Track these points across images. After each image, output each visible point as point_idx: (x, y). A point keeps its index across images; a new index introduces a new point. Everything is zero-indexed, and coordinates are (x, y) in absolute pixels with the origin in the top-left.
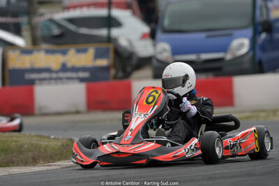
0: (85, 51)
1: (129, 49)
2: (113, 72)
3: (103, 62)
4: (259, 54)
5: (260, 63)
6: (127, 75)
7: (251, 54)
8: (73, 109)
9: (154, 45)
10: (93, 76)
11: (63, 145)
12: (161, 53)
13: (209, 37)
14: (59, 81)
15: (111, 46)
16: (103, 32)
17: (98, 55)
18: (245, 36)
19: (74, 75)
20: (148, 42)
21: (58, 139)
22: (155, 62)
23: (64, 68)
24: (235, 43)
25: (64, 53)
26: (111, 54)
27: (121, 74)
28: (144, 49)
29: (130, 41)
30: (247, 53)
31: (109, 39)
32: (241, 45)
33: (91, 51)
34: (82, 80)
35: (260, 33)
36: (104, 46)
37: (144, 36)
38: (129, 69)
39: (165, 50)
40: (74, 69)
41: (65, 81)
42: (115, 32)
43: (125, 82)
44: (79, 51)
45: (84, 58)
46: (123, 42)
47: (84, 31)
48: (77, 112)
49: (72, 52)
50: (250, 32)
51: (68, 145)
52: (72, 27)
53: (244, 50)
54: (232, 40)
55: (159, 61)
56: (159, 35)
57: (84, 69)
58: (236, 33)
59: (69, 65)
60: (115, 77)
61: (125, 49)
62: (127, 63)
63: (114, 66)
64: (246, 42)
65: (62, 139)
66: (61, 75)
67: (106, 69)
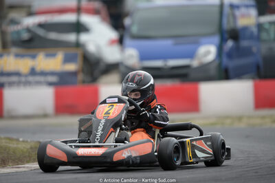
0: (53, 55)
2: (80, 77)
3: (71, 67)
5: (226, 71)
6: (94, 79)
7: (217, 62)
10: (62, 80)
11: (31, 148)
13: (176, 44)
15: (79, 52)
16: (72, 37)
17: (67, 60)
19: (41, 79)
21: (27, 142)
22: (122, 69)
23: (33, 72)
24: (202, 50)
25: (34, 57)
26: (80, 60)
28: (112, 54)
29: (98, 47)
30: (214, 60)
31: (78, 45)
32: (208, 52)
33: (60, 56)
34: (50, 84)
35: (226, 40)
36: (72, 51)
37: (112, 42)
38: (96, 73)
39: (132, 56)
40: (43, 74)
41: (34, 84)
42: (84, 38)
44: (48, 55)
45: (53, 63)
46: (91, 48)
47: (53, 36)
48: (45, 116)
49: (41, 57)
50: (217, 39)
51: (36, 147)
52: (41, 32)
53: (211, 57)
56: (127, 41)
57: (52, 74)
58: (203, 40)
59: (38, 69)
60: (84, 82)
62: (94, 68)
63: (83, 71)
64: (213, 49)
65: (31, 142)
66: (31, 79)
67: (74, 74)
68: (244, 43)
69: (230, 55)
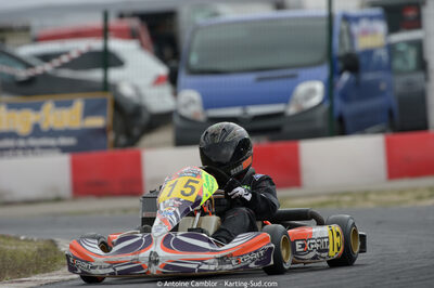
0: (68, 104)
1: (136, 100)
2: (111, 137)
3: (97, 122)
4: (339, 105)
5: (341, 119)
6: (133, 141)
7: (326, 106)
8: (51, 195)
9: (175, 94)
10: (82, 143)
11: (39, 250)
12: (186, 106)
13: (260, 80)
14: (30, 151)
15: (109, 97)
16: (96, 75)
17: (89, 111)
18: (317, 78)
19: (51, 142)
20: (166, 89)
21: (32, 240)
22: (176, 120)
23: (37, 132)
24: (302, 88)
25: (37, 108)
26: (110, 110)
27: (122, 140)
28: (159, 99)
29: (136, 88)
30: (321, 104)
31: (106, 86)
32: (311, 92)
33: (79, 105)
34: (64, 149)
35: (341, 73)
36: (98, 96)
37: (159, 81)
38: (136, 131)
39: (192, 101)
40: (53, 133)
41: (39, 151)
42: (114, 74)
43: (130, 151)
44: (59, 105)
45: (68, 116)
46: (126, 90)
48: (58, 200)
49: (49, 106)
50: (324, 71)
51: (47, 250)
53: (316, 100)
54: (296, 84)
55: (183, 118)
56: (183, 78)
57: (67, 133)
58: (303, 73)
59: (45, 126)
60: (116, 145)
61: (128, 100)
62: (133, 123)
63: (114, 127)
64: (319, 87)
65: (38, 241)
66: (33, 142)
67: (102, 132)
68: (368, 76)
69: (345, 96)
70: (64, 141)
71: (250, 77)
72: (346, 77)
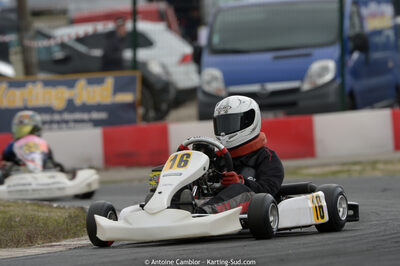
0: (100, 82)
1: (164, 78)
2: (141, 111)
3: (127, 98)
4: (349, 79)
5: (352, 95)
6: (162, 115)
7: (338, 81)
8: (85, 165)
9: (200, 72)
10: (113, 118)
11: (70, 217)
12: (209, 83)
13: (277, 58)
14: (64, 125)
15: (138, 74)
16: (128, 54)
17: (119, 88)
18: (330, 57)
19: (85, 116)
20: (192, 68)
21: (64, 208)
22: (200, 96)
23: (71, 107)
24: (316, 66)
25: (71, 85)
26: (138, 86)
27: (152, 114)
28: (185, 77)
29: (164, 67)
30: (333, 80)
31: (135, 64)
32: (324, 69)
33: (110, 81)
34: (96, 123)
35: (351, 52)
36: (128, 73)
37: (184, 59)
38: (164, 106)
39: (214, 79)
40: (85, 108)
41: (72, 125)
42: (143, 54)
43: (159, 124)
44: (90, 82)
45: (100, 92)
46: (155, 68)
49: (82, 83)
50: (336, 50)
51: (77, 216)
52: (81, 48)
53: (329, 77)
54: (311, 63)
55: (206, 94)
56: (206, 58)
57: (99, 108)
58: (317, 52)
59: (78, 102)
60: (145, 118)
61: (158, 78)
62: (161, 98)
63: (142, 102)
64: (331, 65)
65: (69, 208)
66: (67, 116)
67: (131, 106)
68: (376, 55)
69: (355, 73)
70: (96, 115)
71: (269, 56)
72: (356, 55)
